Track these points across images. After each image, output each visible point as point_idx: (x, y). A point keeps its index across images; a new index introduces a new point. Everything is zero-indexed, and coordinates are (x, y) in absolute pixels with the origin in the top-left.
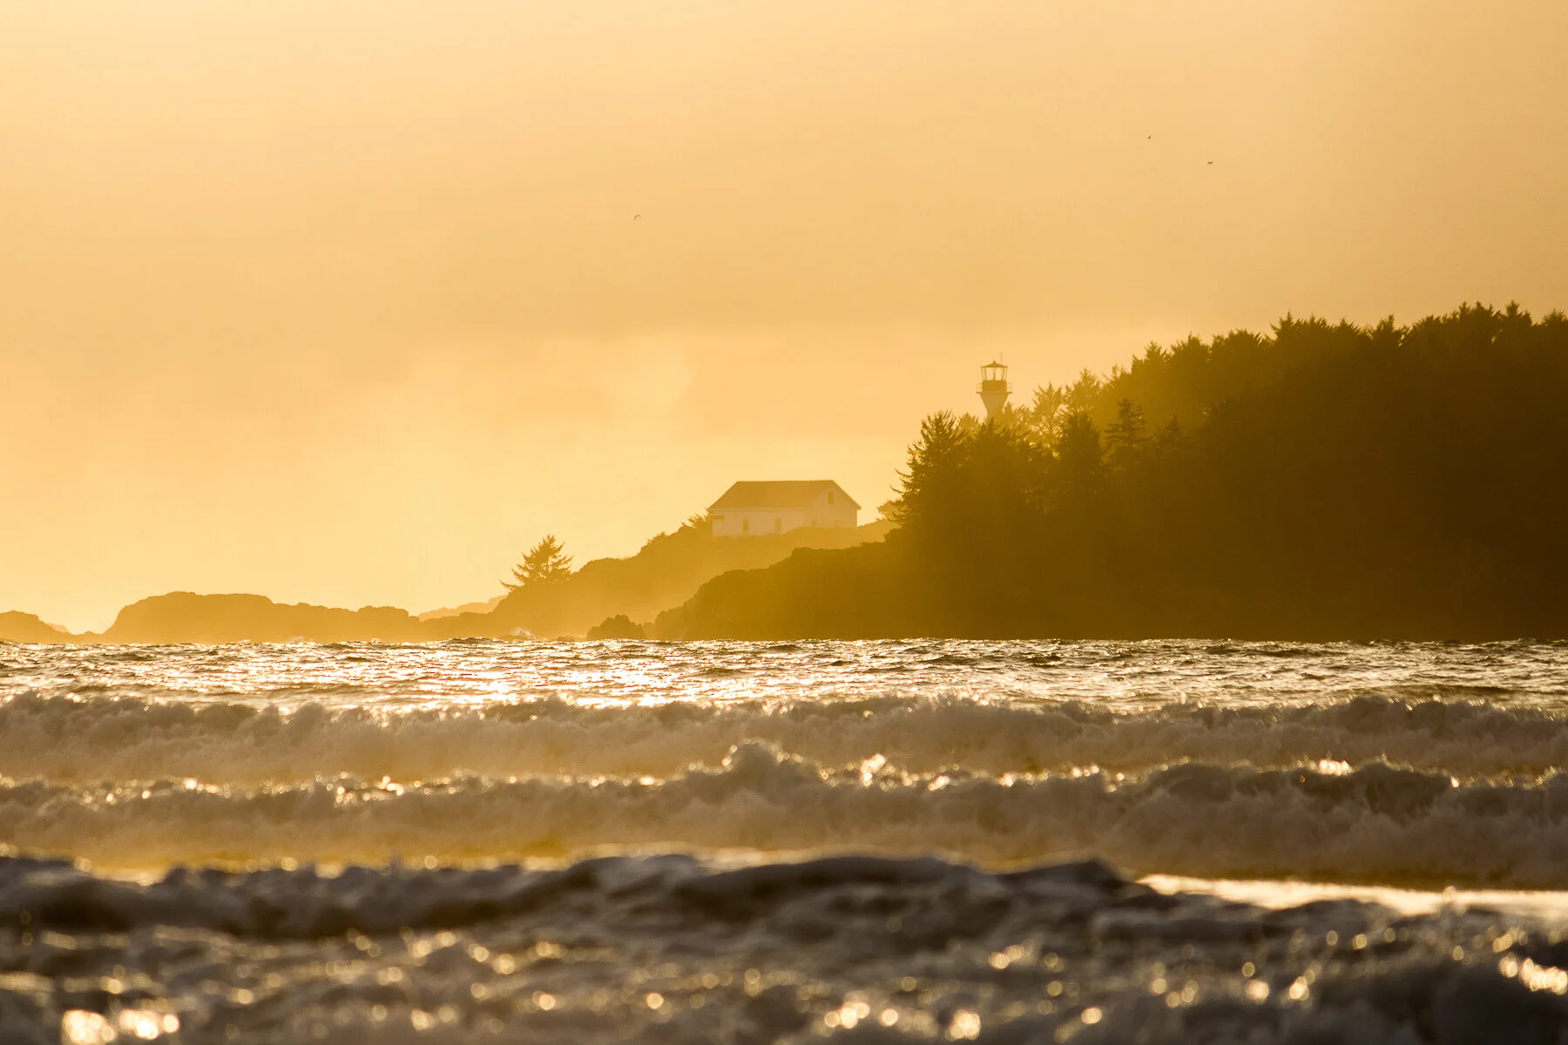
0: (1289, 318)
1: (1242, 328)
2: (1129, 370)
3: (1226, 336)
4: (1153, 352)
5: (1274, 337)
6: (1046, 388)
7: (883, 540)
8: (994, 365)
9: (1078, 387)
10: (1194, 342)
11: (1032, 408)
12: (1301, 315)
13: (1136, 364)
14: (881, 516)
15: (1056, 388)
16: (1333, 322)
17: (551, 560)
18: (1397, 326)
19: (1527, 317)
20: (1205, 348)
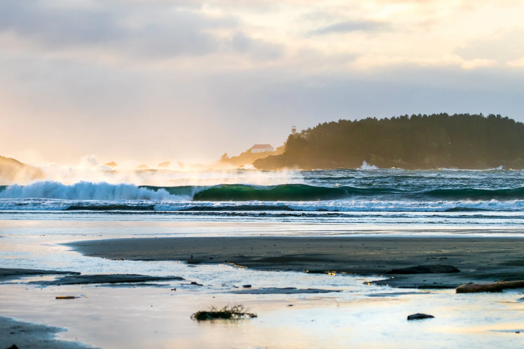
0: (341, 119)
1: (333, 121)
2: (316, 127)
3: (331, 122)
4: (320, 124)
5: (338, 122)
6: (303, 130)
7: (282, 154)
8: (294, 126)
9: (308, 130)
10: (326, 123)
11: (301, 133)
12: (342, 119)
13: (317, 126)
14: (276, 150)
15: (305, 130)
16: (347, 120)
17: (226, 157)
18: (357, 121)
19: (377, 119)
20: (328, 124)
